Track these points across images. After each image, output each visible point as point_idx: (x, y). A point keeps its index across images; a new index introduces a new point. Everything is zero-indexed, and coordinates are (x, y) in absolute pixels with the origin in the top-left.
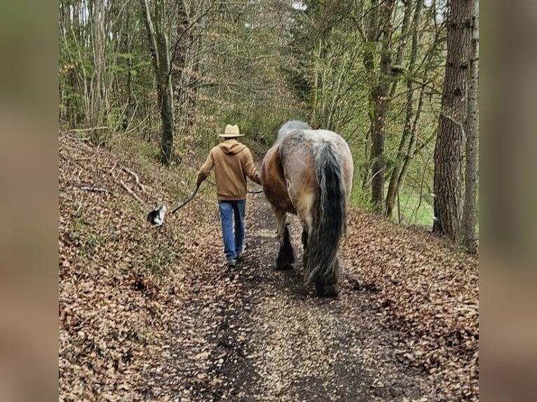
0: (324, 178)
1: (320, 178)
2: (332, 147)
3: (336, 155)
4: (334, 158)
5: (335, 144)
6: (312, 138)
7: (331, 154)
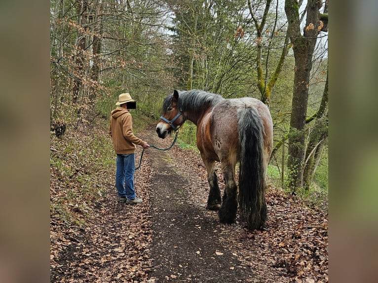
0: (245, 138)
1: (242, 138)
2: (253, 112)
3: (256, 119)
4: (254, 121)
5: (255, 109)
6: (237, 105)
7: (252, 117)
